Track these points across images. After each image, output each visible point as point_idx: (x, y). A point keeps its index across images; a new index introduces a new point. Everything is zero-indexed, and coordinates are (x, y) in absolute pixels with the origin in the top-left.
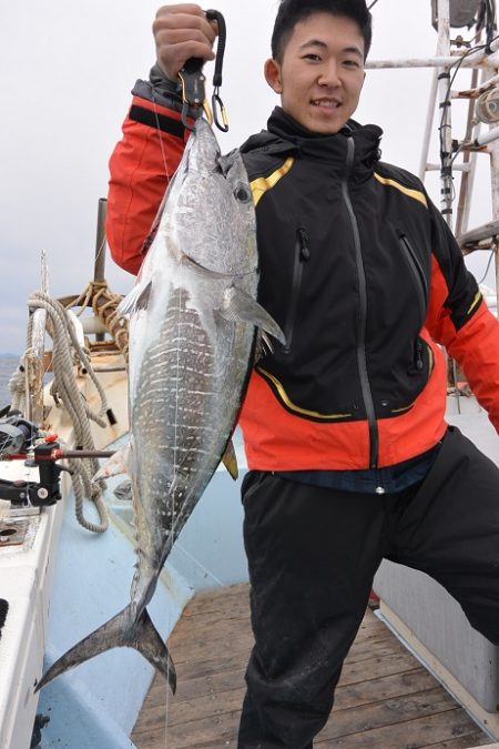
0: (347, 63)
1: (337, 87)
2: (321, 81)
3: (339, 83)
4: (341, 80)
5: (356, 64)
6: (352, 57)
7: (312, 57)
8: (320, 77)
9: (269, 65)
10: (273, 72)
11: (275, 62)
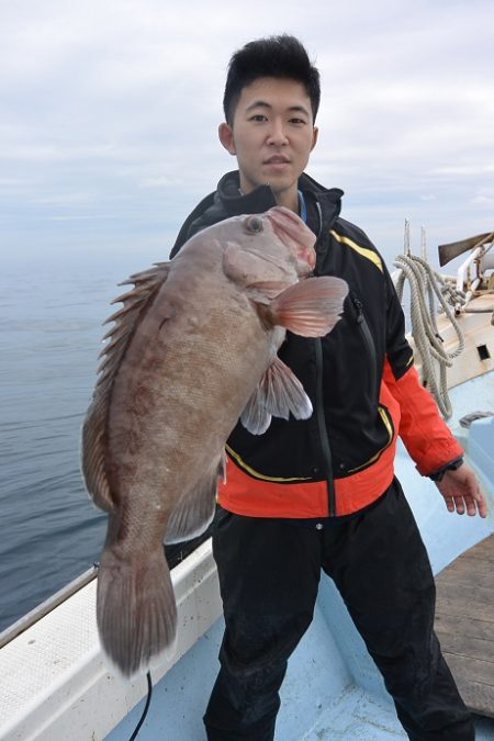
0: (294, 121)
1: (284, 144)
2: (270, 140)
3: (286, 141)
4: (287, 137)
5: (302, 121)
6: (298, 115)
7: (259, 118)
8: (268, 137)
9: (223, 129)
10: (227, 135)
11: (228, 127)
